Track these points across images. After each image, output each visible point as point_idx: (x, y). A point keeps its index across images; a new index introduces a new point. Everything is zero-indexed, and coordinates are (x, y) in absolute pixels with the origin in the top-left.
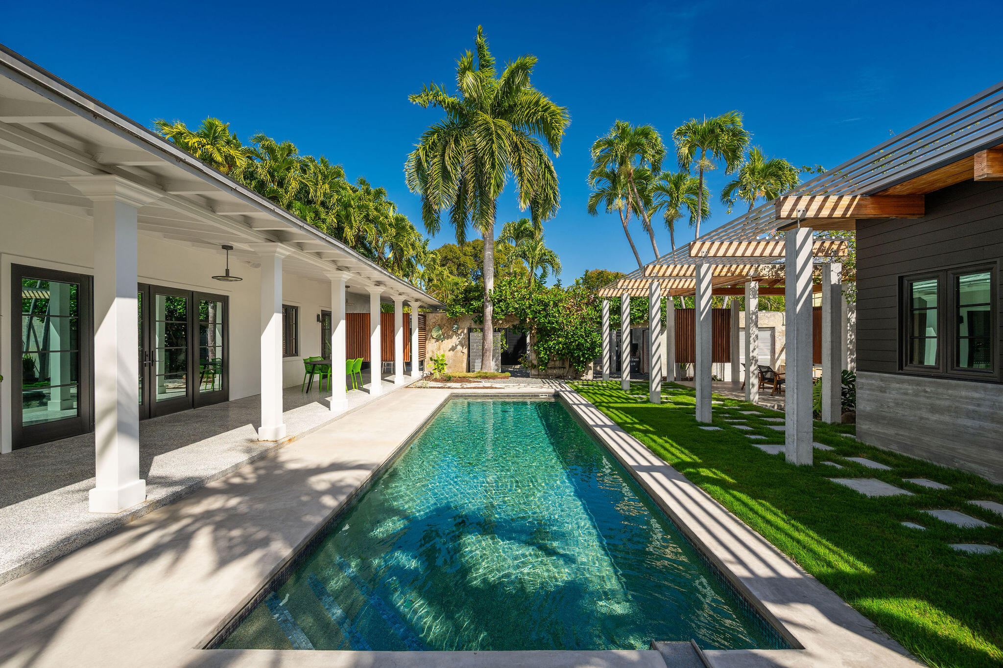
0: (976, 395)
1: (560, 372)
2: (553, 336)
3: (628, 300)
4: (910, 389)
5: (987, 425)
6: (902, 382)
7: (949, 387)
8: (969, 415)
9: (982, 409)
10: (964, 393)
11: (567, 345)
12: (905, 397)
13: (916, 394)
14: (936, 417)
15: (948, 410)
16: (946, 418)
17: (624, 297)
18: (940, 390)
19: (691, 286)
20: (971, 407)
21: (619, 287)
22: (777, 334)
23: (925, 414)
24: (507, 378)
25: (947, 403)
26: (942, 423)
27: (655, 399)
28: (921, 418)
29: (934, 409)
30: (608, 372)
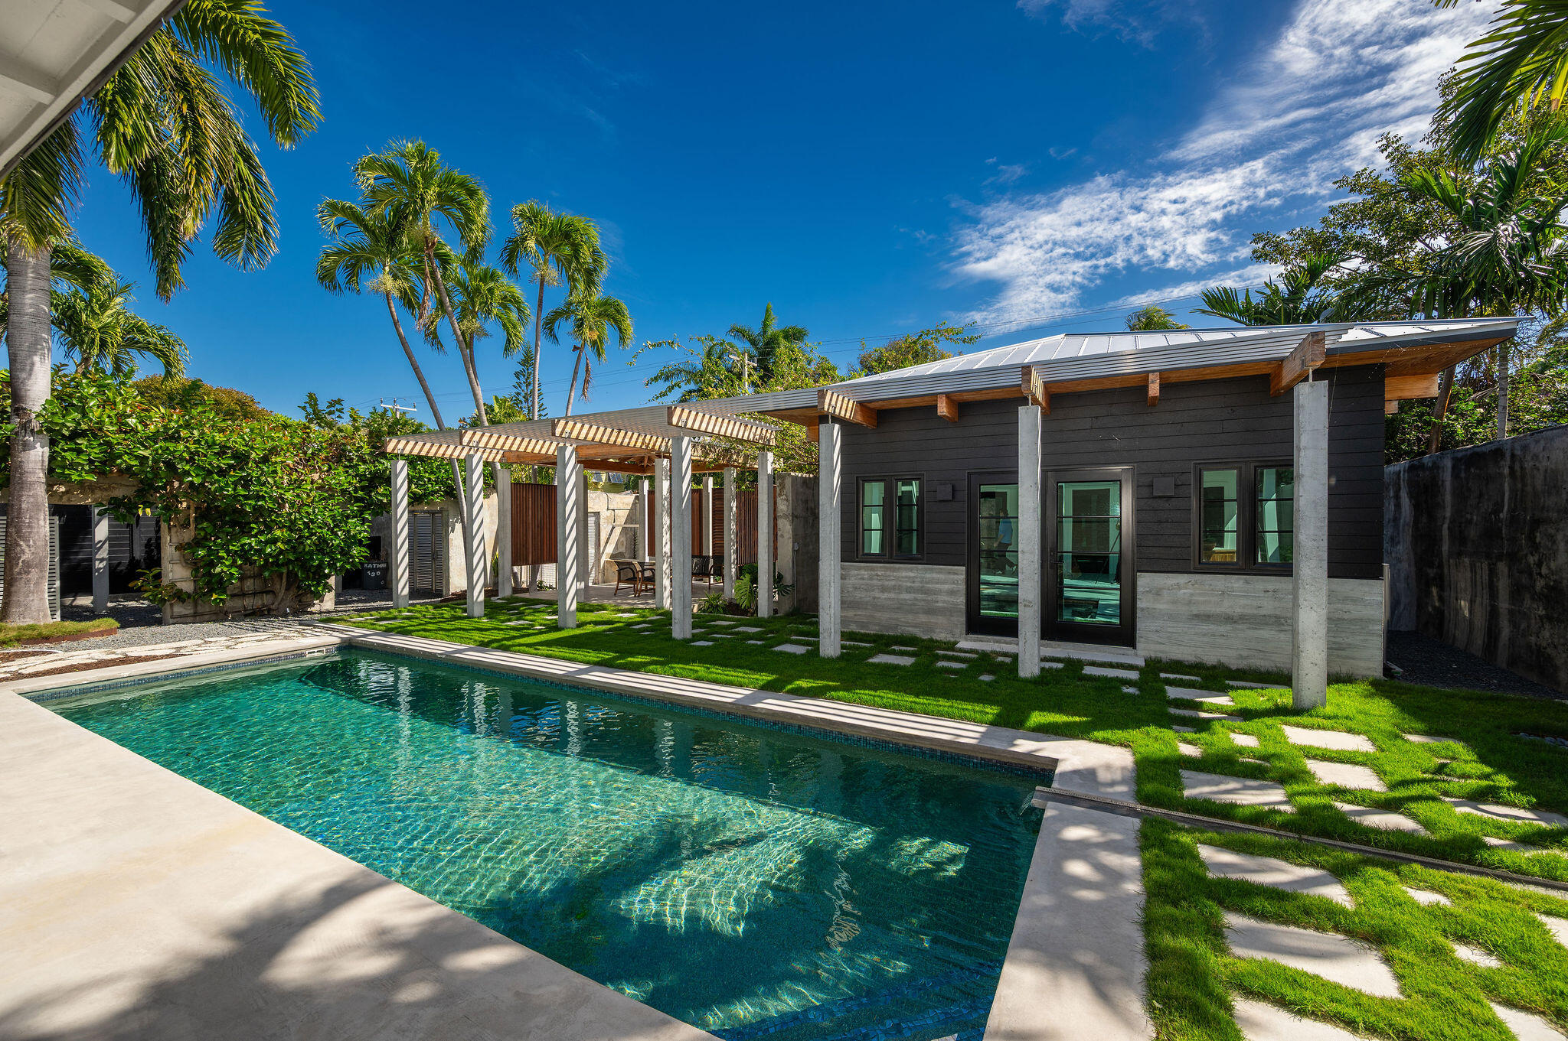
0: (912, 574)
1: (257, 602)
2: (253, 525)
3: (481, 467)
4: (865, 574)
5: (920, 596)
6: (859, 569)
7: (895, 570)
8: (909, 590)
9: (916, 585)
10: (904, 574)
11: (295, 546)
12: (861, 582)
13: (871, 579)
14: (885, 595)
15: (894, 588)
16: (892, 595)
17: (475, 460)
18: (888, 573)
19: (550, 453)
20: (909, 584)
21: (464, 444)
22: (602, 521)
23: (877, 594)
24: (110, 632)
25: (893, 583)
26: (889, 599)
27: (571, 623)
28: (874, 598)
29: (884, 589)
30: (406, 591)
